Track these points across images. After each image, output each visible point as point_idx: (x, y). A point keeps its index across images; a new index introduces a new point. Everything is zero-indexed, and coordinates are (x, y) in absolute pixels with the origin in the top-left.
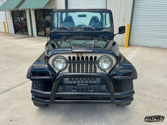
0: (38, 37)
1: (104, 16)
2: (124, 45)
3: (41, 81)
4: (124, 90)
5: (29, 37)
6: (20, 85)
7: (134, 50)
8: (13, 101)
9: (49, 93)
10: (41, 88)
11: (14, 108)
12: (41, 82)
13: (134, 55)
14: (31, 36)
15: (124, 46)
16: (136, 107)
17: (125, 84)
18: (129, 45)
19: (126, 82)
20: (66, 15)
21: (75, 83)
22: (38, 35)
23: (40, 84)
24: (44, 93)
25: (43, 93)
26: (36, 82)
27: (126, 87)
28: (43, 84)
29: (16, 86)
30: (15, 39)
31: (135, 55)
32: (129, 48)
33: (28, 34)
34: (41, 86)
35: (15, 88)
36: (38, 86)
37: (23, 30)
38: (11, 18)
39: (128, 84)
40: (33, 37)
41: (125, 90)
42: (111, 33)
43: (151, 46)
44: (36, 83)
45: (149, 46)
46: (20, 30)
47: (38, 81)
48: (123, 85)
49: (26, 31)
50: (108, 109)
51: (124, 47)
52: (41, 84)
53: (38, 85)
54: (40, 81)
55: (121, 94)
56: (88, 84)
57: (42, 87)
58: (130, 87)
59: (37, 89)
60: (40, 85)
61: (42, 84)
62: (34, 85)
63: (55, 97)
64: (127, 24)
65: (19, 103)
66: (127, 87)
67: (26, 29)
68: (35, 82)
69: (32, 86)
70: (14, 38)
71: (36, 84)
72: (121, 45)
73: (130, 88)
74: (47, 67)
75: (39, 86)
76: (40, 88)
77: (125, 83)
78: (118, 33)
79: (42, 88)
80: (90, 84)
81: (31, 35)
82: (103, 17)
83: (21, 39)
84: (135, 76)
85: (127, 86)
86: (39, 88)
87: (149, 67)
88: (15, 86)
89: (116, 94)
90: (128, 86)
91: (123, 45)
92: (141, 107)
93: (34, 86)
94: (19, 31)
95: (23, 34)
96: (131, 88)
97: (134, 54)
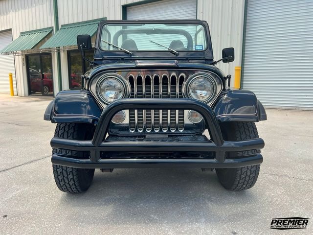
1: (194, 40)
9: (90, 142)
16: (267, 193)
20: (124, 38)
21: (141, 133)
24: (78, 144)
25: (76, 144)
33: (52, 95)
38: (25, 67)
42: (208, 60)
43: (283, 108)
45: (278, 107)
50: (210, 197)
55: (236, 144)
56: (169, 136)
63: (101, 152)
64: (236, 67)
74: (86, 99)
78: (221, 60)
80: (171, 135)
82: (192, 41)
89: (226, 144)
95: (43, 95)
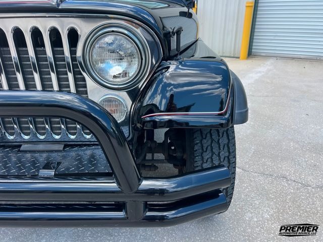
2: (238, 56)
4: (199, 163)
7: (262, 65)
13: (259, 75)
15: (239, 58)
17: (206, 143)
18: (250, 54)
19: (209, 135)
21: (12, 142)
27: (207, 156)
31: (263, 74)
32: (250, 62)
39: (215, 145)
41: (205, 166)
48: (196, 148)
51: (237, 59)
56: (65, 145)
58: (224, 154)
66: (213, 153)
72: (232, 56)
73: (222, 157)
77: (205, 141)
80: (68, 145)
84: (237, 111)
85: (212, 150)
87: (295, 101)
90: (216, 150)
91: (236, 56)
92: (266, 216)
96: (228, 157)
97: (260, 72)
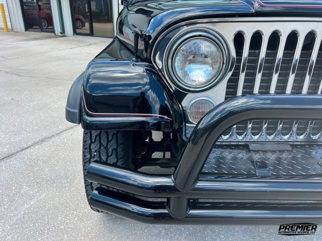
0: (76, 36)
3: (115, 131)
5: (56, 36)
6: (43, 141)
8: (22, 191)
10: (117, 157)
11: (25, 213)
12: (116, 134)
14: (60, 35)
21: (241, 141)
22: (75, 32)
23: (114, 142)
26: (99, 135)
28: (121, 144)
29: (30, 144)
30: (26, 40)
33: (53, 31)
34: (116, 150)
35: (28, 151)
36: (106, 148)
37: (43, 24)
40: (65, 36)
44: (98, 138)
46: (36, 26)
47: (107, 133)
49: (48, 26)
52: (117, 142)
53: (104, 144)
54: (111, 133)
56: (291, 145)
57: (121, 155)
59: (104, 158)
60: (112, 145)
61: (120, 142)
62: (93, 146)
65: (40, 195)
67: (48, 23)
68: (94, 135)
69: (84, 148)
70: (25, 38)
71: (100, 142)
75: (110, 150)
76: (114, 156)
79: (119, 157)
81: (61, 33)
83: (39, 41)
86: (108, 157)
88: (28, 146)
93: (93, 151)
94: (34, 27)
95: (42, 31)
